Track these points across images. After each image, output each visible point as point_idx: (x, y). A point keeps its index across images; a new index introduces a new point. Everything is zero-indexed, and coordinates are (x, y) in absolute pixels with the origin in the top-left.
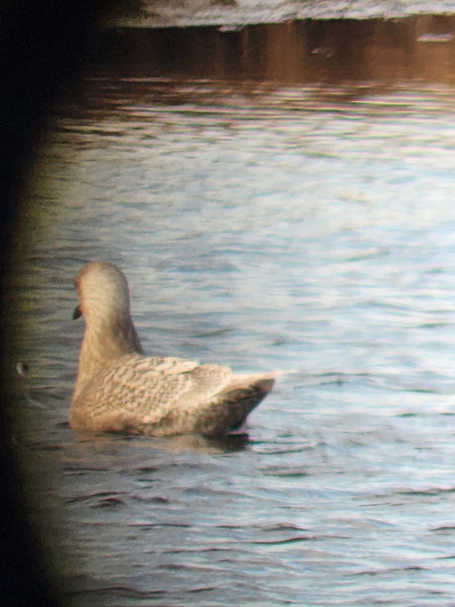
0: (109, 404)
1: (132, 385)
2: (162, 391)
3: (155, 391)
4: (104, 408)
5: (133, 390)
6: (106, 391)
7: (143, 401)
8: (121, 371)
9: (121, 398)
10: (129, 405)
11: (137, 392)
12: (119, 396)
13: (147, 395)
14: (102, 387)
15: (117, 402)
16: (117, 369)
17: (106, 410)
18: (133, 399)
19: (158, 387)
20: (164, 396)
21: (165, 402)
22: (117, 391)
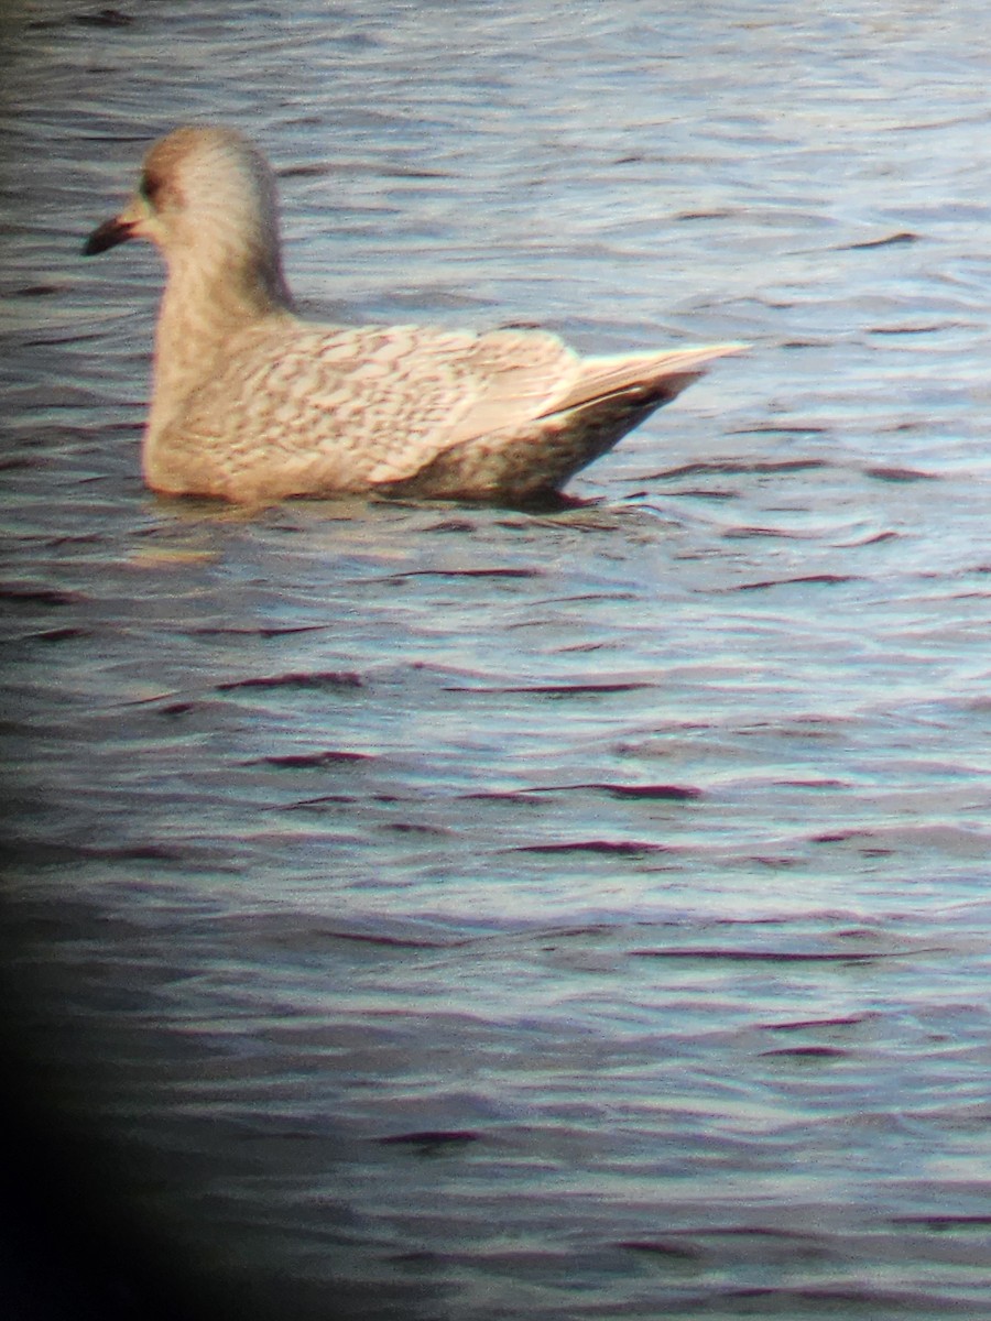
0: (271, 442)
1: (327, 401)
2: (408, 407)
3: (390, 408)
4: (260, 452)
5: (331, 411)
6: (253, 412)
7: (364, 432)
8: (287, 368)
9: (302, 430)
10: (327, 444)
11: (343, 414)
12: (297, 423)
13: (370, 419)
14: (240, 403)
15: (294, 437)
16: (276, 364)
17: (265, 458)
18: (338, 432)
19: (396, 398)
20: (418, 416)
21: (423, 433)
22: (285, 414)
